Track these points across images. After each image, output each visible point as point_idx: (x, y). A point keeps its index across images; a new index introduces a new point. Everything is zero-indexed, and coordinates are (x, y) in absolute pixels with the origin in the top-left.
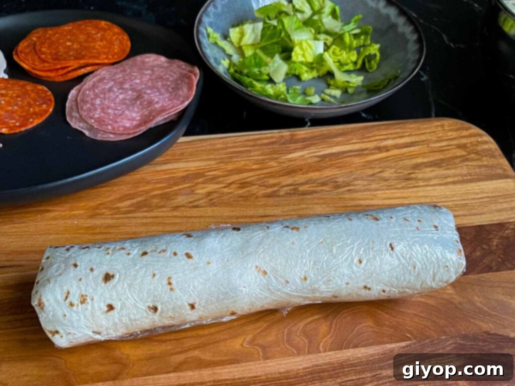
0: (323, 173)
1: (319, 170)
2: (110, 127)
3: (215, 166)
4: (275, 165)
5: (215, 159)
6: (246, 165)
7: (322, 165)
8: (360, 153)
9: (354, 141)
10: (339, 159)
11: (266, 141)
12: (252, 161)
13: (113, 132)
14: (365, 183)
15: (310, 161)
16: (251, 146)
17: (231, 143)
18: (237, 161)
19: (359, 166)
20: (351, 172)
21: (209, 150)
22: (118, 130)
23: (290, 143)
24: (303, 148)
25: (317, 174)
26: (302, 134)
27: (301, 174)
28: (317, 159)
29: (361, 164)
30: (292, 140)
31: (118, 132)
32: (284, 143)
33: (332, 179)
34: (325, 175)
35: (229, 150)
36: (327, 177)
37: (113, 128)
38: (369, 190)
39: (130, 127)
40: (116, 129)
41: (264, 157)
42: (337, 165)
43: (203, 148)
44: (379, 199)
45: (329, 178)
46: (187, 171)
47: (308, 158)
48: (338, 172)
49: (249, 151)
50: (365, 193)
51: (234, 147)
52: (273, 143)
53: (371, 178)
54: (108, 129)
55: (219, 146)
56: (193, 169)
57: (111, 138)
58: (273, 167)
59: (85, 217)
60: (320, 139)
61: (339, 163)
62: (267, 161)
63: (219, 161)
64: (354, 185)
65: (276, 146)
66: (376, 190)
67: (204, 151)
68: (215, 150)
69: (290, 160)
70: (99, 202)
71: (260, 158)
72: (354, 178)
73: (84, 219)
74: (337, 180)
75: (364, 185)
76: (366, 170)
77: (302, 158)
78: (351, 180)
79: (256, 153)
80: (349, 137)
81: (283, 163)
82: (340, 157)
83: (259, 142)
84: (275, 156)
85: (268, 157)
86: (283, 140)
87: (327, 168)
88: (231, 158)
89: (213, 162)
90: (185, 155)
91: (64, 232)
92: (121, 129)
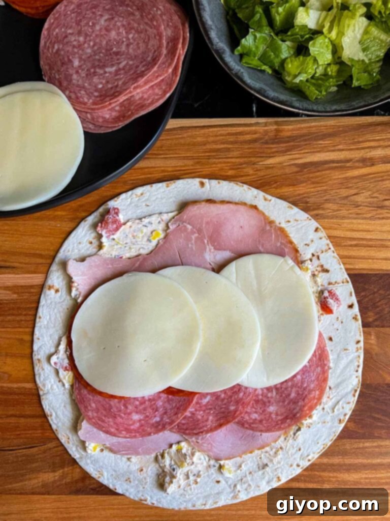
0: (297, 189)
1: (294, 185)
2: (89, 116)
3: (191, 168)
4: (251, 172)
5: (192, 158)
6: (222, 169)
7: (298, 177)
8: (342, 165)
9: (341, 147)
10: (319, 171)
11: (248, 137)
12: (229, 164)
13: (92, 122)
14: (335, 207)
15: (287, 171)
16: (232, 143)
17: (212, 136)
18: (214, 163)
19: (335, 184)
20: (325, 191)
21: (189, 144)
22: (98, 121)
23: (273, 143)
24: (284, 152)
25: (291, 189)
26: (289, 130)
27: (274, 188)
28: (295, 169)
29: (339, 181)
30: (277, 139)
31: (97, 124)
32: (266, 143)
33: (305, 197)
34: (298, 192)
35: (208, 147)
36: (299, 195)
37: (93, 119)
38: (337, 217)
39: (108, 119)
40: (95, 120)
41: (242, 160)
42: (313, 180)
43: (182, 141)
44: (343, 230)
45: (301, 196)
46: (163, 171)
47: (286, 166)
48: (312, 190)
49: (228, 150)
50: (332, 221)
51: (215, 142)
52: (255, 141)
53: (343, 202)
54: (88, 118)
55: (199, 139)
56: (170, 169)
57: (90, 129)
58: (248, 175)
59: (66, 220)
60: (305, 140)
61: (317, 177)
62: (244, 166)
63: (196, 160)
64: (323, 209)
65: (257, 145)
66: (343, 218)
67: (184, 145)
68: (194, 144)
69: (268, 168)
70: (79, 203)
71: (238, 160)
72: (326, 200)
73: (65, 221)
74: (308, 200)
75: (334, 211)
76: (341, 190)
77: (281, 165)
78: (323, 202)
79: (236, 154)
80: (337, 140)
81: (260, 170)
82: (320, 169)
83: (241, 138)
84: (253, 159)
85: (246, 160)
86: (267, 137)
87: (302, 182)
88: (209, 157)
89: (190, 162)
90: (164, 148)
91: (49, 235)
92: (101, 120)
